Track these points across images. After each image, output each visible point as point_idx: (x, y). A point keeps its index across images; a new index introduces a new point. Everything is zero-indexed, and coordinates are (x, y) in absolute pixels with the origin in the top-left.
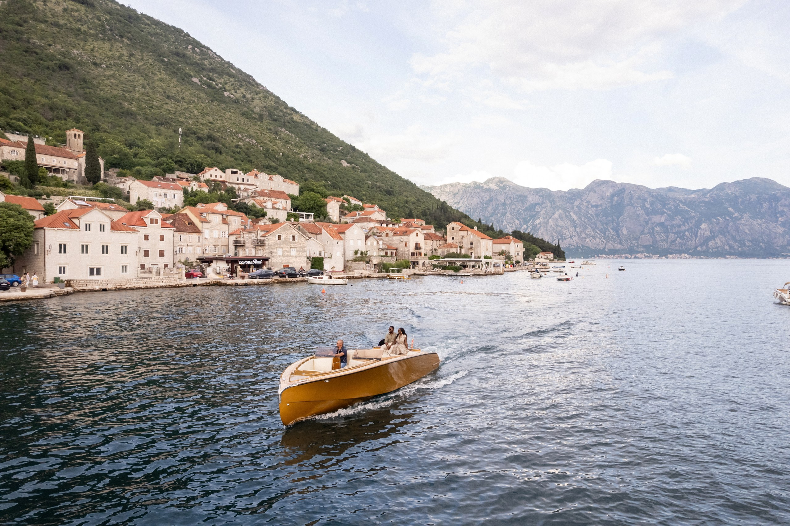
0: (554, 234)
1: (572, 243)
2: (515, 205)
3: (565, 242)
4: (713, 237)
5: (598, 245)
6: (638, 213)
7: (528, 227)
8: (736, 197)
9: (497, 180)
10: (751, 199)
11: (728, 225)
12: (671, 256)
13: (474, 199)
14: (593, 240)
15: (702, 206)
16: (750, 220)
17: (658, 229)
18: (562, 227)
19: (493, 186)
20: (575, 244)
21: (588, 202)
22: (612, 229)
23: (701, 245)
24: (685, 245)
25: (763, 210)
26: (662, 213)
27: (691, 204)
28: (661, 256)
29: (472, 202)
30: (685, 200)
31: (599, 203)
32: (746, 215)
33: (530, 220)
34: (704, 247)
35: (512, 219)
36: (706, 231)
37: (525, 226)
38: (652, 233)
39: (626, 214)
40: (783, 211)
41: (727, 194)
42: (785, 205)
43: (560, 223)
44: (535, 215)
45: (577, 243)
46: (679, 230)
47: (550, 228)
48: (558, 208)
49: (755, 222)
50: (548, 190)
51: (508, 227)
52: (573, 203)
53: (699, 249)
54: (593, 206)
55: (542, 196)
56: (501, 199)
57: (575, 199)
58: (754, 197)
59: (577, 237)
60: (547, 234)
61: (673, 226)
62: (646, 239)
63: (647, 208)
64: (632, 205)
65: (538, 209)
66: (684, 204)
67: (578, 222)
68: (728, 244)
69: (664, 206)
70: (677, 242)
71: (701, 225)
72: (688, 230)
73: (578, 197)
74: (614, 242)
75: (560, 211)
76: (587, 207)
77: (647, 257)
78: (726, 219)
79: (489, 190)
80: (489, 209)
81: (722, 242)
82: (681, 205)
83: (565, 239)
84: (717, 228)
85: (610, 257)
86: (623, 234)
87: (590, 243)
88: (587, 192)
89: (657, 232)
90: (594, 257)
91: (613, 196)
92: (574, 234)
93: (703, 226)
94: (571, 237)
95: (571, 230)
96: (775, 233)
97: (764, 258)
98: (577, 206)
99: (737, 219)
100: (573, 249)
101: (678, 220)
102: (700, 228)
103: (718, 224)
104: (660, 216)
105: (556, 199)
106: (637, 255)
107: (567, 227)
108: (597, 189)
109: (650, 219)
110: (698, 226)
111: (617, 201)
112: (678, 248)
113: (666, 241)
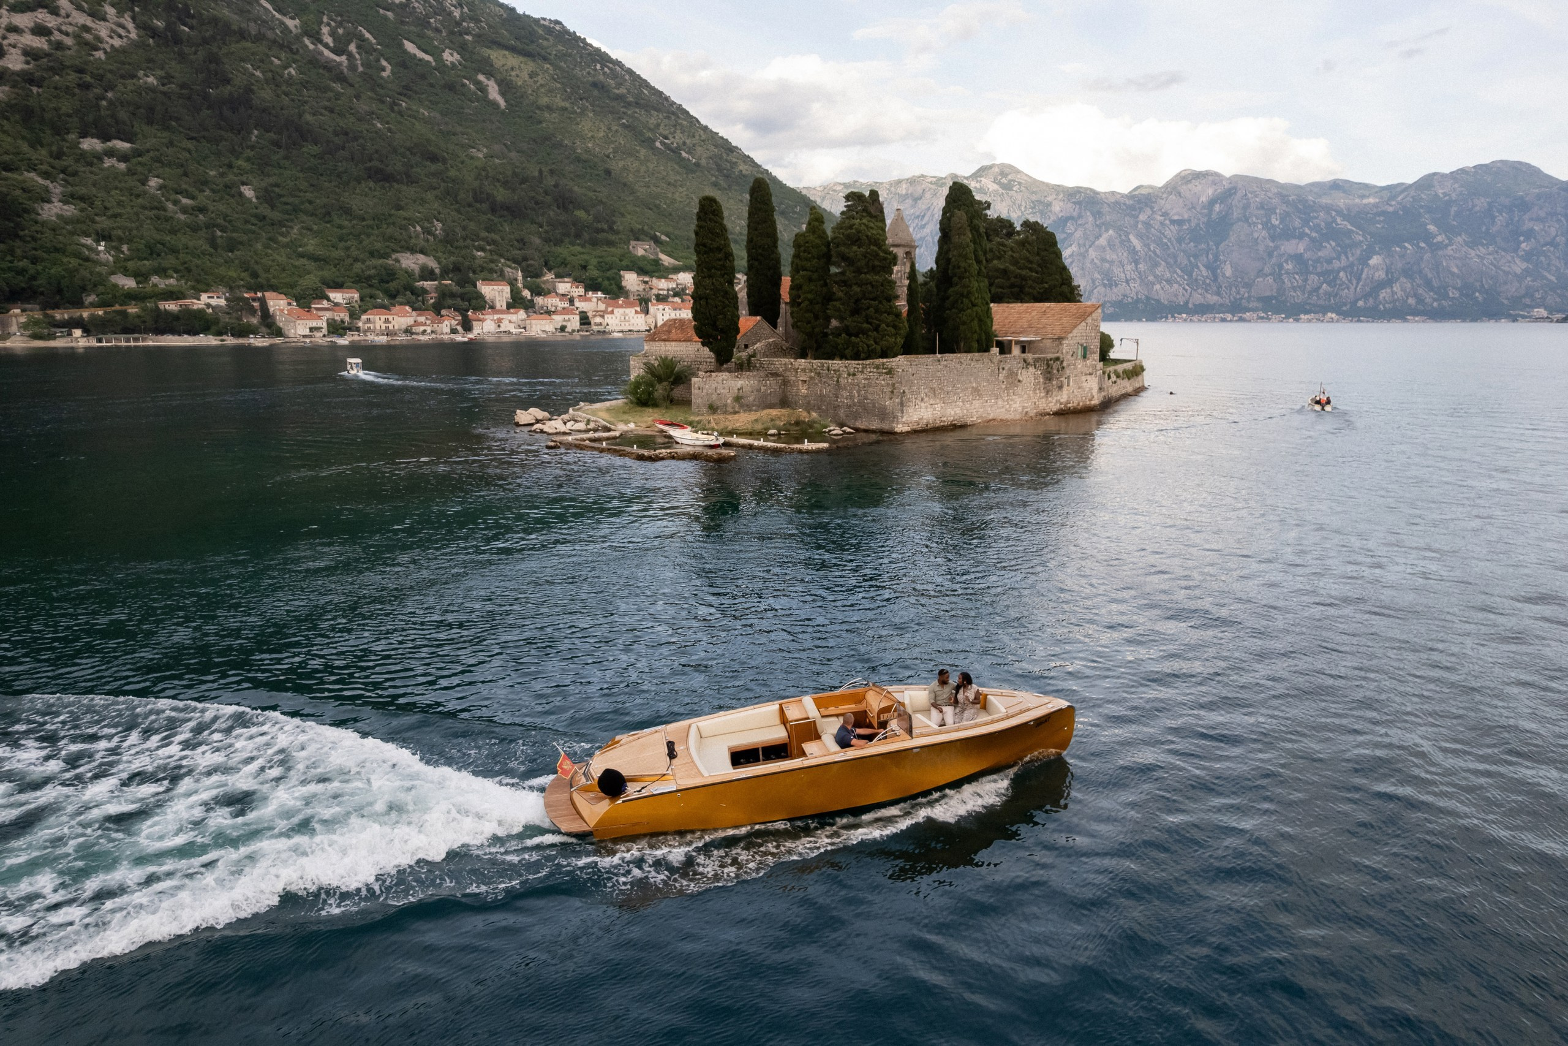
0: (1097, 275)
1: (1128, 292)
3: (1115, 290)
4: (1388, 282)
5: (1176, 296)
6: (1256, 235)
8: (1449, 203)
9: (997, 170)
10: (1474, 206)
11: (1422, 259)
12: (1307, 316)
14: (1167, 286)
15: (1379, 222)
16: (1465, 249)
17: (1289, 266)
18: (1112, 262)
19: (988, 182)
20: (1133, 295)
21: (1165, 214)
22: (1205, 266)
23: (1366, 297)
24: (1336, 295)
25: (1494, 229)
26: (1301, 236)
27: (1358, 217)
28: (1287, 318)
30: (1348, 210)
31: (1186, 216)
32: (1459, 239)
34: (1371, 300)
36: (1378, 270)
38: (1278, 276)
39: (1233, 238)
40: (1532, 230)
41: (1436, 195)
42: (1539, 219)
43: (1110, 255)
45: (1137, 293)
46: (1329, 268)
47: (1088, 265)
48: (1107, 226)
49: (1473, 253)
50: (1091, 190)
52: (1136, 217)
53: (1361, 303)
54: (1173, 222)
55: (1079, 203)
56: (1004, 208)
57: (1141, 209)
58: (1481, 203)
59: (1138, 281)
60: (1083, 276)
61: (1318, 261)
62: (1266, 286)
63: (1273, 226)
64: (1247, 220)
65: (1070, 227)
66: (1346, 217)
67: (1142, 254)
68: (1416, 295)
69: (1306, 223)
70: (1321, 291)
71: (1370, 258)
72: (1344, 269)
73: (1147, 205)
74: (1207, 291)
75: (1111, 232)
76: (1162, 223)
77: (1262, 318)
78: (1418, 247)
79: (982, 190)
81: (1403, 290)
82: (1339, 220)
83: (1116, 285)
84: (1400, 264)
85: (1195, 318)
86: (1224, 275)
87: (1161, 292)
88: (1165, 196)
89: (1287, 273)
90: (1167, 318)
91: (1212, 202)
92: (1134, 276)
93: (1375, 260)
94: (1127, 282)
95: (1128, 268)
96: (1508, 273)
97: (1475, 319)
98: (1144, 223)
99: (1440, 246)
100: (1129, 303)
101: (1329, 249)
102: (1368, 265)
103: (1402, 256)
104: (1294, 242)
105: (1106, 209)
106: (1244, 316)
107: (1120, 262)
108: (1183, 189)
109: (1277, 248)
110: (1364, 260)
111: (1220, 212)
112: (1321, 302)
113: (1302, 289)
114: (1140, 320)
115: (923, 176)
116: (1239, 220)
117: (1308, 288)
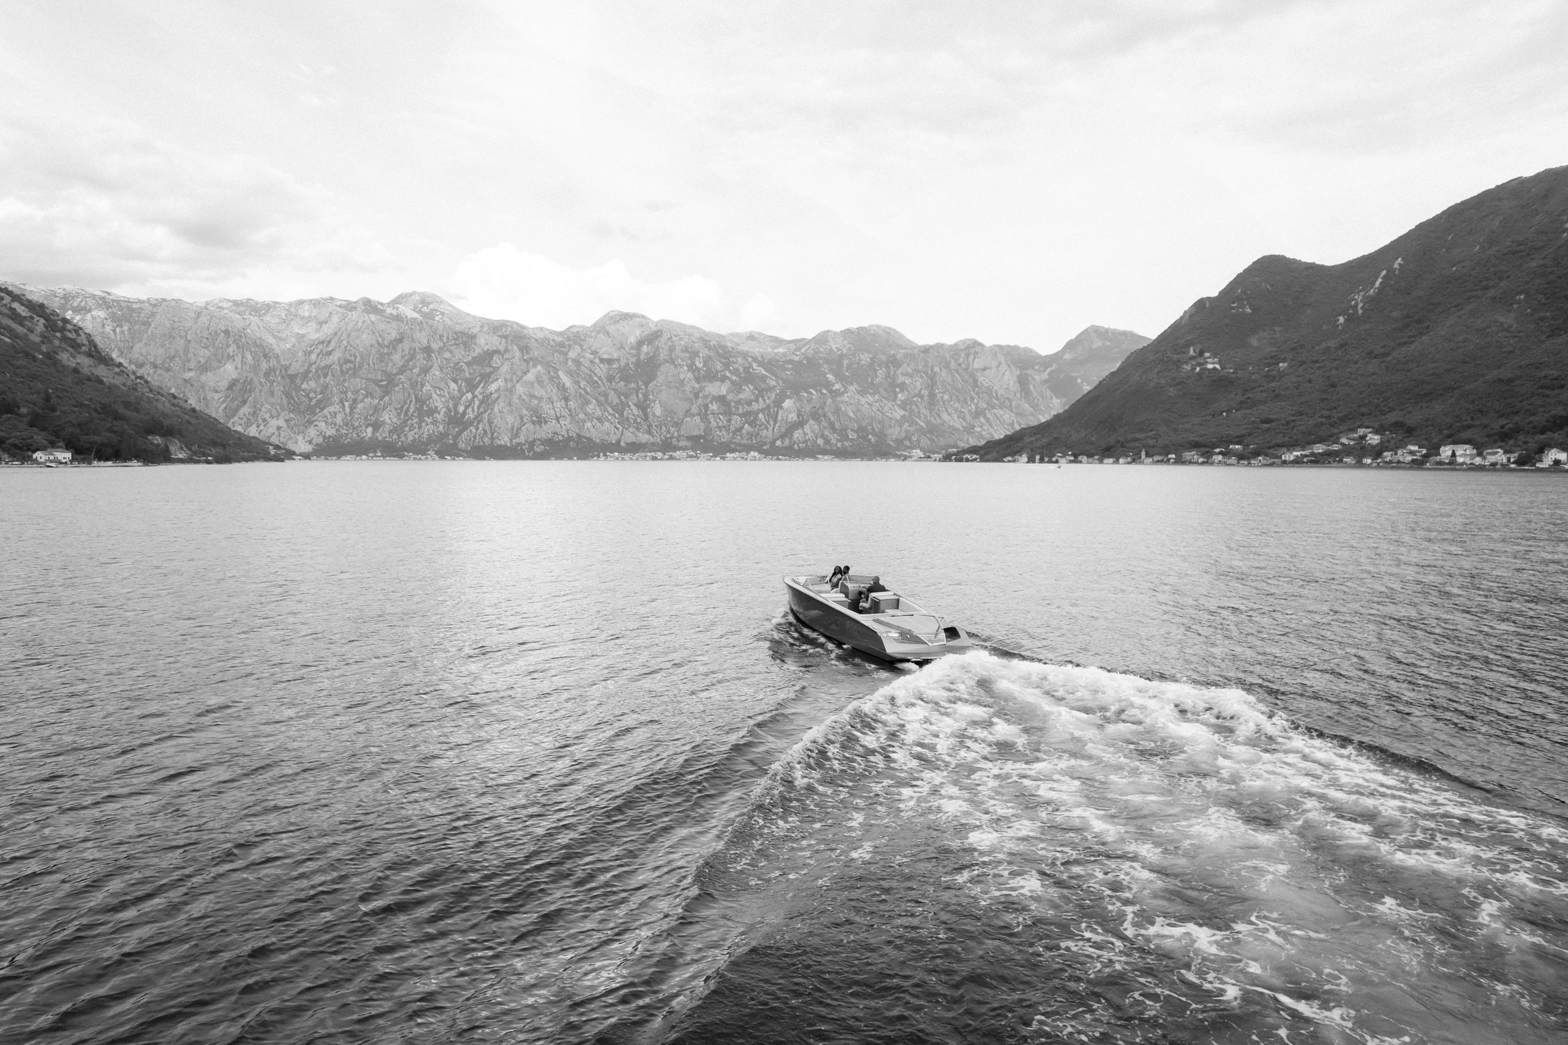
0: (525, 412)
1: (558, 430)
2: (451, 352)
3: (544, 427)
4: (800, 424)
5: (608, 434)
6: (682, 376)
7: (474, 396)
8: (842, 357)
9: (417, 298)
10: (861, 360)
11: (825, 404)
12: (732, 455)
13: (364, 336)
14: (599, 424)
15: (788, 370)
16: (857, 396)
17: (714, 407)
18: (540, 399)
19: (408, 312)
20: (564, 433)
21: (594, 353)
22: (635, 405)
23: (782, 437)
24: (756, 436)
25: (877, 381)
26: (723, 379)
27: (772, 365)
28: (715, 456)
29: (358, 341)
30: (762, 357)
31: (615, 356)
32: (852, 388)
33: (480, 382)
34: (787, 442)
35: (442, 379)
36: (791, 412)
37: (469, 395)
38: (704, 414)
39: (661, 378)
40: (904, 383)
41: (831, 349)
42: (908, 375)
43: (539, 392)
44: (491, 373)
45: (568, 431)
46: (749, 409)
47: (516, 401)
48: (536, 361)
49: (863, 400)
50: (518, 324)
51: (434, 396)
52: (565, 354)
53: (778, 443)
54: (602, 360)
55: (505, 337)
56: (422, 338)
57: (570, 346)
58: (865, 358)
59: (569, 419)
60: (511, 412)
61: (738, 402)
62: (694, 426)
63: (698, 369)
64: (673, 362)
65: (496, 360)
66: (760, 364)
67: (572, 391)
68: (823, 436)
69: (727, 366)
70: (744, 431)
71: (784, 401)
72: (762, 411)
73: (575, 343)
74: (638, 429)
75: (539, 368)
76: (592, 362)
77: (691, 456)
78: (823, 394)
79: (398, 318)
80: (396, 357)
81: (814, 432)
82: (755, 365)
83: (546, 422)
84: (808, 408)
85: (628, 455)
86: (654, 414)
87: (592, 430)
88: (593, 334)
89: (712, 413)
90: (599, 456)
91: (640, 343)
92: (563, 413)
93: (787, 404)
94: (557, 419)
95: (558, 405)
96: (890, 419)
97: (870, 459)
98: (574, 360)
99: (838, 393)
100: (560, 441)
101: (747, 393)
102: (782, 408)
103: (810, 401)
104: (718, 383)
105: (533, 345)
106: (674, 454)
107: (550, 398)
108: (611, 329)
109: (702, 389)
110: (778, 403)
111: (648, 354)
112: (745, 442)
113: (727, 428)
114: (571, 458)
115: (332, 299)
116: (666, 361)
117: (732, 428)
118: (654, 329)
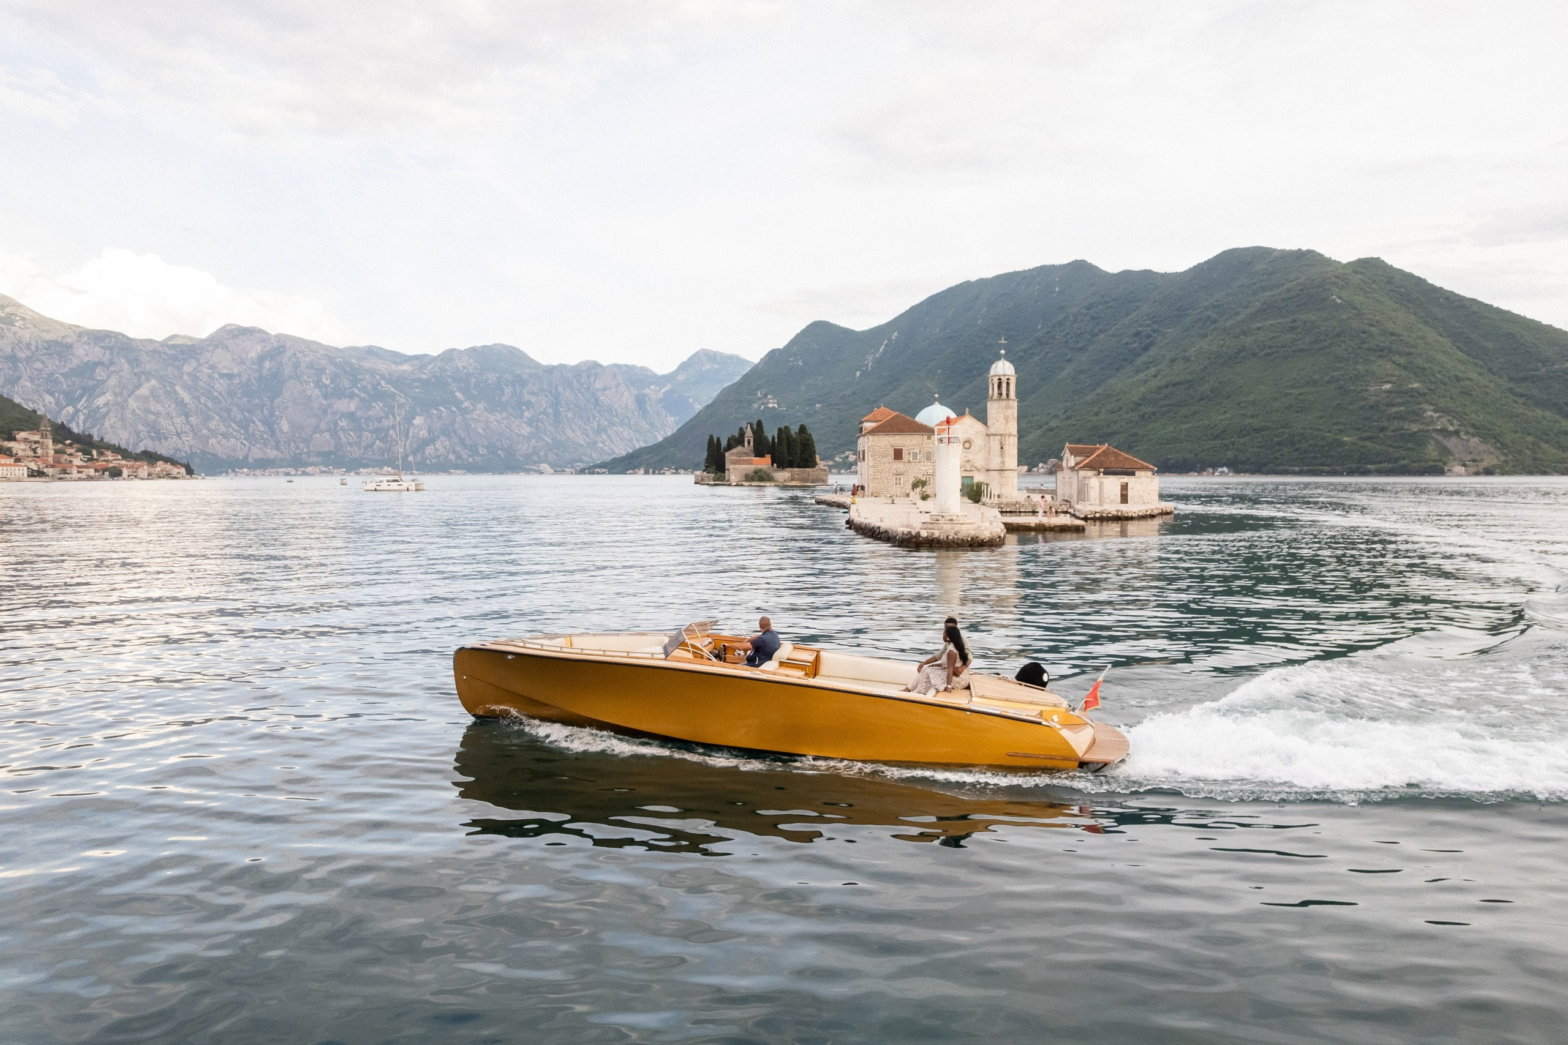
0: (141, 427)
1: (180, 446)
2: (43, 362)
4: (431, 441)
5: (234, 450)
6: (309, 393)
7: (77, 411)
8: (468, 375)
10: (487, 379)
11: (455, 421)
12: (365, 470)
14: (224, 441)
15: (416, 387)
16: (486, 414)
17: (343, 423)
18: (158, 414)
20: (187, 448)
21: (212, 367)
22: (259, 420)
23: (414, 452)
24: (388, 452)
25: (504, 399)
26: (352, 396)
27: (398, 381)
28: (348, 471)
30: (390, 374)
31: (236, 371)
32: (480, 406)
33: (81, 397)
34: (419, 457)
35: (37, 392)
36: (421, 429)
37: (70, 409)
38: (334, 430)
39: (286, 395)
40: (530, 402)
41: (457, 368)
42: (533, 393)
43: (155, 406)
44: (95, 387)
45: (191, 447)
46: (380, 426)
47: (130, 416)
48: (148, 375)
49: (492, 418)
50: (124, 336)
52: (180, 368)
53: (411, 458)
54: (222, 376)
55: (111, 349)
56: (5, 346)
57: (185, 360)
58: (492, 377)
59: (191, 435)
60: (124, 428)
61: (369, 419)
62: (323, 441)
63: (326, 386)
64: (298, 378)
65: (100, 373)
66: (389, 381)
67: (192, 406)
68: (454, 452)
69: (354, 383)
70: (375, 447)
71: (414, 418)
72: (393, 427)
73: (191, 357)
74: (266, 445)
75: (153, 382)
76: (210, 377)
77: (325, 472)
78: (450, 410)
81: (445, 448)
82: (383, 383)
83: (166, 438)
84: (439, 425)
85: (258, 472)
86: (281, 430)
87: (218, 446)
89: (342, 429)
90: (227, 473)
91: (261, 359)
92: (184, 429)
93: (418, 421)
94: (178, 435)
96: (518, 435)
97: (501, 472)
98: (189, 374)
99: (467, 411)
101: (377, 409)
102: (413, 425)
103: (440, 418)
104: (347, 400)
105: (144, 358)
106: (307, 470)
107: (168, 414)
108: (230, 343)
109: (330, 406)
110: (409, 420)
111: (271, 369)
112: (377, 457)
113: (358, 445)
116: (290, 377)
117: (363, 444)
118: (275, 344)
